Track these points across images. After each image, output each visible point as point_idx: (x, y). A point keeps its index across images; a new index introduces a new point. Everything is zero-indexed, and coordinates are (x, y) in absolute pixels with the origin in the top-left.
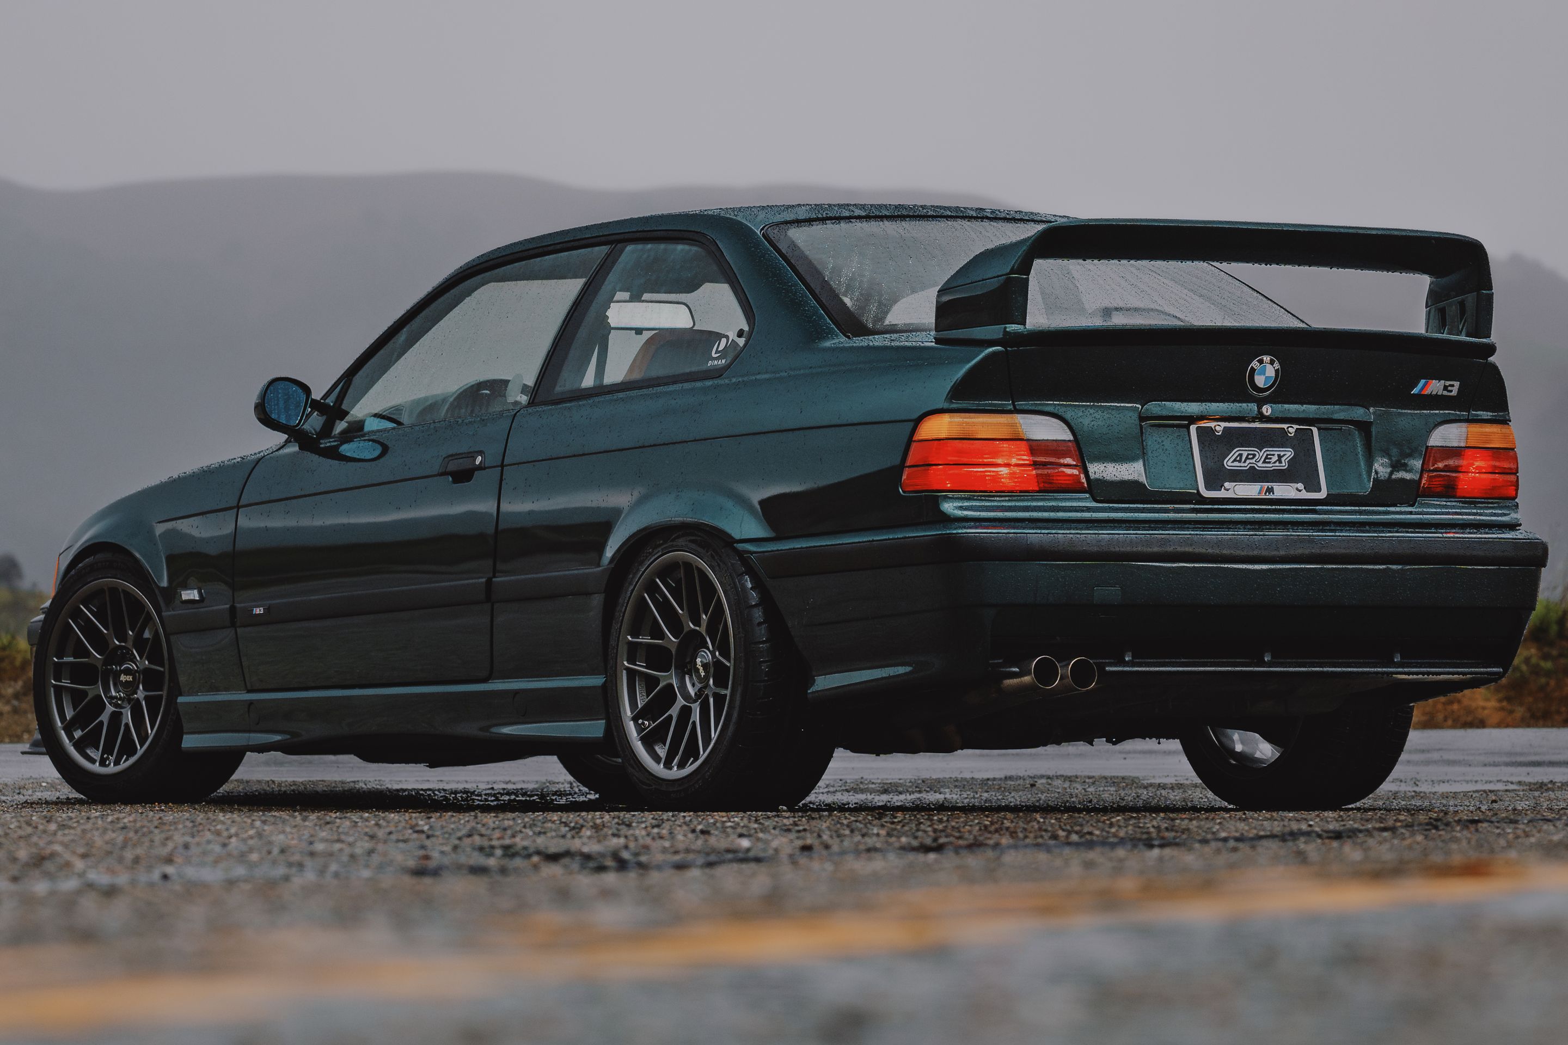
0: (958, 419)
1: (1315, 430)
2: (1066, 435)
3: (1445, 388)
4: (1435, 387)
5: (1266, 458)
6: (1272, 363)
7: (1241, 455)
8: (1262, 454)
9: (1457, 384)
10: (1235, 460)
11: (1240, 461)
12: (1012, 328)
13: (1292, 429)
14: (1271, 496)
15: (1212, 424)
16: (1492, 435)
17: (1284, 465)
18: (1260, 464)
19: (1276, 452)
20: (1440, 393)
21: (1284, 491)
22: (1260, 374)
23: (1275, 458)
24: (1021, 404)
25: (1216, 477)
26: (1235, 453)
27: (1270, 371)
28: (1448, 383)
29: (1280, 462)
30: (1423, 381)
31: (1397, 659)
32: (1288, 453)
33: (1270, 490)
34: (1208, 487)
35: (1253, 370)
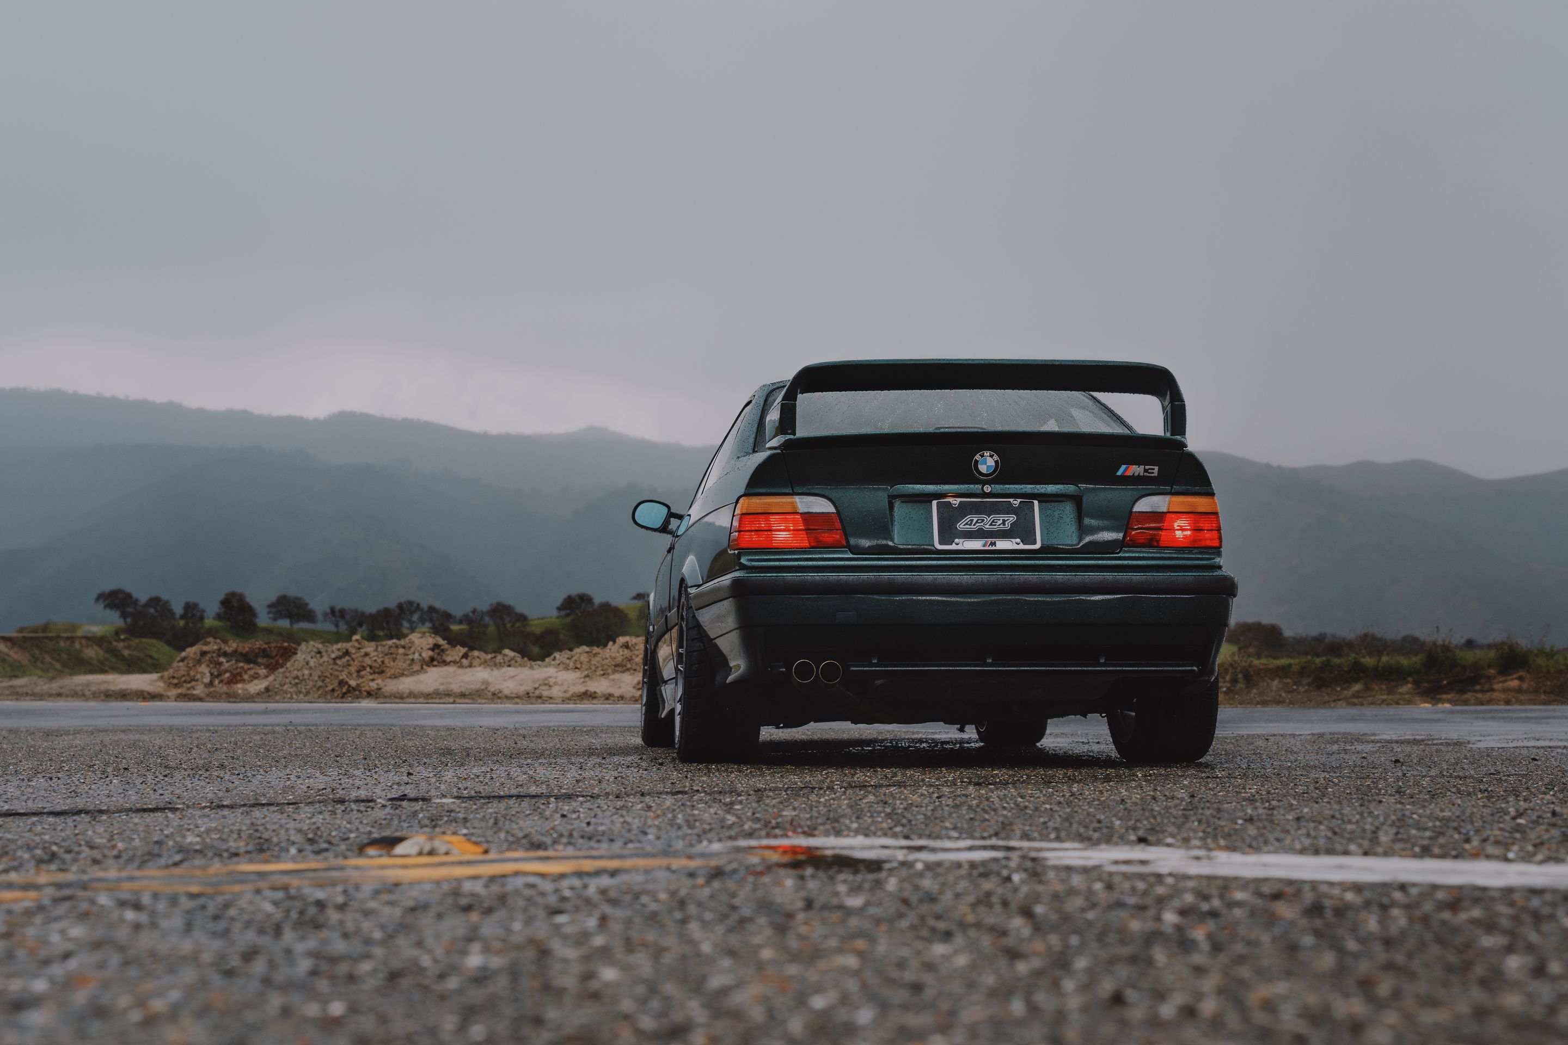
1: (1036, 502)
2: (831, 509)
3: (1146, 471)
4: (1136, 470)
5: (993, 522)
6: (991, 456)
7: (972, 521)
8: (988, 519)
10: (966, 524)
11: (970, 525)
12: (784, 436)
13: (1016, 502)
14: (994, 548)
15: (951, 500)
17: (1008, 526)
18: (987, 526)
19: (1001, 518)
20: (1141, 474)
21: (1003, 545)
22: (982, 464)
23: (1001, 521)
24: (797, 490)
25: (949, 534)
26: (968, 518)
27: (991, 462)
28: (1147, 467)
29: (1004, 524)
30: (1123, 467)
31: (1102, 661)
32: (1012, 518)
33: (993, 544)
35: (977, 462)
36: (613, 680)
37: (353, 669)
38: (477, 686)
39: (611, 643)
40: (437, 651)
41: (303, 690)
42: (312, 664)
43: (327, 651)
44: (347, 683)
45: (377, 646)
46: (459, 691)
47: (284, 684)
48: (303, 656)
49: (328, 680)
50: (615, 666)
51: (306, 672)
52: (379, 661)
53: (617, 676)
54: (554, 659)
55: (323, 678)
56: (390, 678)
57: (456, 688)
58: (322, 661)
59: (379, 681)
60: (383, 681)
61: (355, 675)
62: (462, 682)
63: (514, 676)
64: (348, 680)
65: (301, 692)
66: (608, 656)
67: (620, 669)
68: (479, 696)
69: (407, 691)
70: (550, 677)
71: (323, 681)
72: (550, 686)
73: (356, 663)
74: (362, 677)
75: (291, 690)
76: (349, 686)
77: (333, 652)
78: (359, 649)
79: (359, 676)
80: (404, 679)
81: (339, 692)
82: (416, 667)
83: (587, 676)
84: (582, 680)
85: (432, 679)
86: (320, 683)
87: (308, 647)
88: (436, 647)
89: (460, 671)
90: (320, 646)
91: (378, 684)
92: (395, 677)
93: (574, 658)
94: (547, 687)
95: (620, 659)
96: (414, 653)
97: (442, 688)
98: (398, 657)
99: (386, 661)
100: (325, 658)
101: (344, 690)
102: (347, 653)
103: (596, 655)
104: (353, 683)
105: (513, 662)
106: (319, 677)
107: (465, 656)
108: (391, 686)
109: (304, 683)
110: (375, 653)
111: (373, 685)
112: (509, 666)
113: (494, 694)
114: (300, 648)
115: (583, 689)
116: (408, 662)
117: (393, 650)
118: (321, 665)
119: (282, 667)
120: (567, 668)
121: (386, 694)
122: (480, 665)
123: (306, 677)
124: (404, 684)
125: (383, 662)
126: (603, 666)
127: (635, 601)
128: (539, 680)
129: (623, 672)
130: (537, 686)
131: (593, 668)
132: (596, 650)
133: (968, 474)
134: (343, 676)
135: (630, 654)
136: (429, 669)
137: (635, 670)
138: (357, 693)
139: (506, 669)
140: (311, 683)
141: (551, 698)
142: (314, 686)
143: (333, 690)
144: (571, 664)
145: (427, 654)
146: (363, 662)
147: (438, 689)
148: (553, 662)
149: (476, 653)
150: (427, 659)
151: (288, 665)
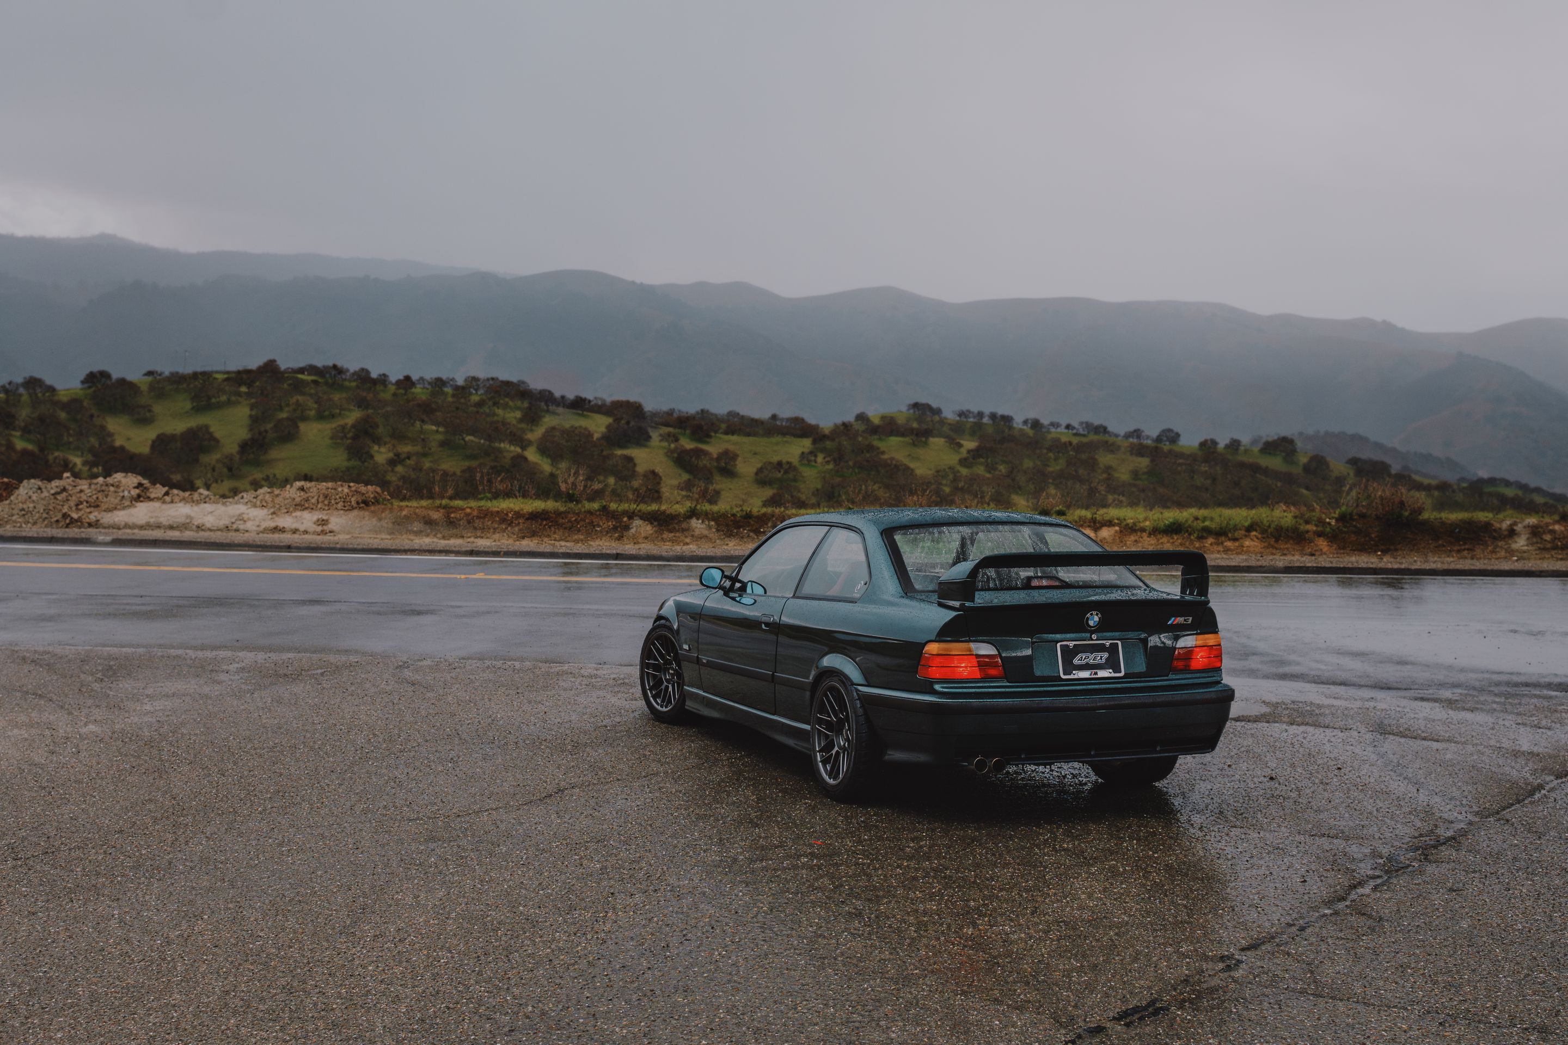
0: (943, 645)
1: (1119, 643)
2: (995, 652)
3: (1185, 620)
4: (1180, 620)
5: (1094, 658)
6: (1097, 615)
7: (1082, 657)
8: (1091, 656)
9: (1191, 618)
10: (1079, 660)
11: (1081, 660)
12: (967, 604)
13: (1108, 644)
14: (1096, 676)
15: (1068, 643)
16: (1210, 639)
17: (1104, 660)
18: (1091, 662)
19: (1100, 654)
20: (1182, 623)
21: (1102, 674)
22: (1091, 620)
23: (1100, 657)
24: (972, 639)
25: (1069, 668)
26: (1079, 656)
27: (1096, 619)
28: (1186, 618)
29: (1102, 660)
30: (1173, 619)
31: (1158, 749)
32: (1106, 655)
33: (1096, 674)
34: (1064, 674)
35: (1088, 618)
36: (296, 517)
37: (72, 503)
38: (182, 520)
39: (288, 486)
40: (141, 489)
41: (31, 520)
42: (34, 497)
43: (46, 488)
44: (69, 515)
45: (90, 485)
46: (167, 524)
47: (13, 515)
48: (26, 492)
49: (51, 513)
50: (296, 505)
51: (31, 505)
52: (95, 497)
53: (298, 513)
54: (242, 498)
55: (47, 511)
56: (105, 511)
57: (164, 521)
58: (43, 495)
59: (96, 514)
60: (99, 513)
61: (74, 508)
62: (169, 516)
63: (212, 512)
64: (70, 513)
65: (28, 522)
66: (288, 496)
67: (300, 508)
68: (186, 528)
69: (123, 524)
70: (243, 513)
71: (47, 513)
72: (245, 521)
73: (74, 498)
74: (81, 510)
75: (20, 520)
76: (72, 518)
77: (52, 488)
78: (75, 486)
79: (77, 509)
80: (116, 513)
81: (63, 523)
82: (127, 503)
83: (274, 513)
84: (270, 516)
85: (141, 513)
86: (45, 515)
87: (29, 484)
88: (140, 485)
89: (164, 506)
90: (40, 483)
91: (95, 517)
92: (109, 510)
93: (260, 498)
94: (242, 522)
95: (298, 500)
96: (123, 491)
97: (152, 520)
98: (110, 493)
99: (100, 497)
100: (45, 494)
101: (68, 521)
102: (64, 490)
103: (277, 496)
104: (75, 516)
105: (207, 499)
106: (44, 510)
107: (167, 494)
108: (107, 518)
109: (29, 515)
110: (89, 491)
111: (92, 517)
112: (205, 502)
113: (198, 527)
114: (22, 485)
115: (273, 524)
116: (119, 498)
117: (104, 488)
118: (42, 499)
119: (6, 500)
120: (255, 506)
121: (105, 525)
122: (180, 501)
123: (31, 509)
124: (118, 516)
125: (97, 498)
126: (285, 505)
127: (146, 377)
128: (234, 516)
129: (303, 510)
130: (233, 520)
131: (278, 506)
132: (277, 492)
133: (1080, 627)
134: (65, 510)
135: (307, 495)
136: (139, 504)
137: (312, 509)
138: (79, 524)
139: (203, 505)
140: (37, 515)
141: (247, 531)
142: (41, 517)
143: (57, 521)
144: (258, 503)
145: (135, 492)
146: (80, 497)
147: (149, 522)
148: (242, 501)
149: (175, 491)
150: (135, 496)
151: (12, 498)
